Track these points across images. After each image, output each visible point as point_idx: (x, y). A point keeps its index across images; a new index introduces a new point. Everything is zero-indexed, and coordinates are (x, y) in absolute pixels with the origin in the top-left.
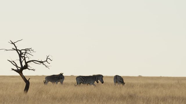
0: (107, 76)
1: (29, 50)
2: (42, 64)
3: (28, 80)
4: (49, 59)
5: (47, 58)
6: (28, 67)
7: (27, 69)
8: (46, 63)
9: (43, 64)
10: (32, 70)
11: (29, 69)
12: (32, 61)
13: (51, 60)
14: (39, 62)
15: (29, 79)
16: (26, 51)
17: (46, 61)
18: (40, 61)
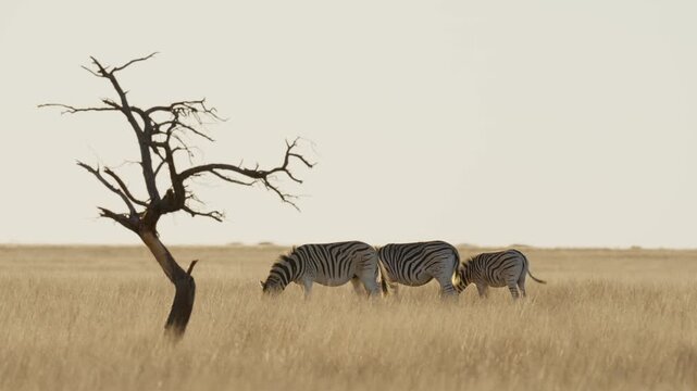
0: (606, 250)
1: (194, 110)
2: (260, 182)
3: (185, 267)
4: (300, 157)
5: (288, 154)
6: (184, 198)
7: (182, 211)
8: (278, 179)
9: (267, 184)
10: (209, 215)
11: (193, 214)
12: (209, 168)
13: (311, 166)
14: (247, 172)
15: (194, 263)
16: (176, 114)
17: (283, 169)
18: (251, 168)
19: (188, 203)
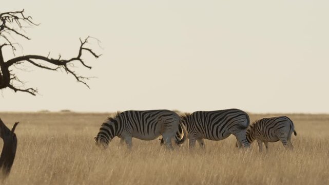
0: (302, 115)
1: (16, 18)
2: (62, 68)
3: (10, 127)
4: (90, 50)
5: (81, 49)
6: (10, 79)
7: (8, 88)
8: (75, 66)
9: (67, 69)
10: (27, 91)
11: (16, 90)
12: (27, 58)
13: (97, 57)
14: (52, 61)
15: (16, 124)
16: (4, 21)
17: (78, 58)
18: (56, 58)
19: (12, 82)
